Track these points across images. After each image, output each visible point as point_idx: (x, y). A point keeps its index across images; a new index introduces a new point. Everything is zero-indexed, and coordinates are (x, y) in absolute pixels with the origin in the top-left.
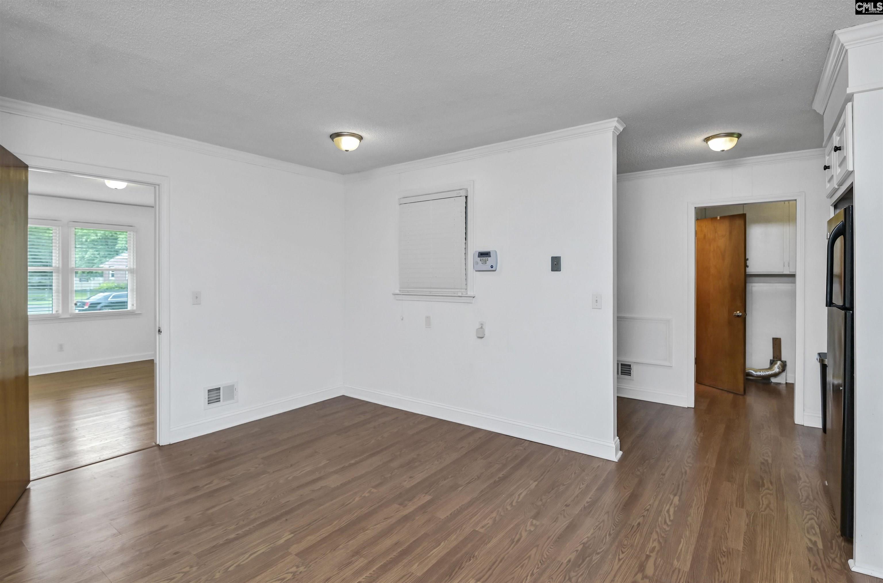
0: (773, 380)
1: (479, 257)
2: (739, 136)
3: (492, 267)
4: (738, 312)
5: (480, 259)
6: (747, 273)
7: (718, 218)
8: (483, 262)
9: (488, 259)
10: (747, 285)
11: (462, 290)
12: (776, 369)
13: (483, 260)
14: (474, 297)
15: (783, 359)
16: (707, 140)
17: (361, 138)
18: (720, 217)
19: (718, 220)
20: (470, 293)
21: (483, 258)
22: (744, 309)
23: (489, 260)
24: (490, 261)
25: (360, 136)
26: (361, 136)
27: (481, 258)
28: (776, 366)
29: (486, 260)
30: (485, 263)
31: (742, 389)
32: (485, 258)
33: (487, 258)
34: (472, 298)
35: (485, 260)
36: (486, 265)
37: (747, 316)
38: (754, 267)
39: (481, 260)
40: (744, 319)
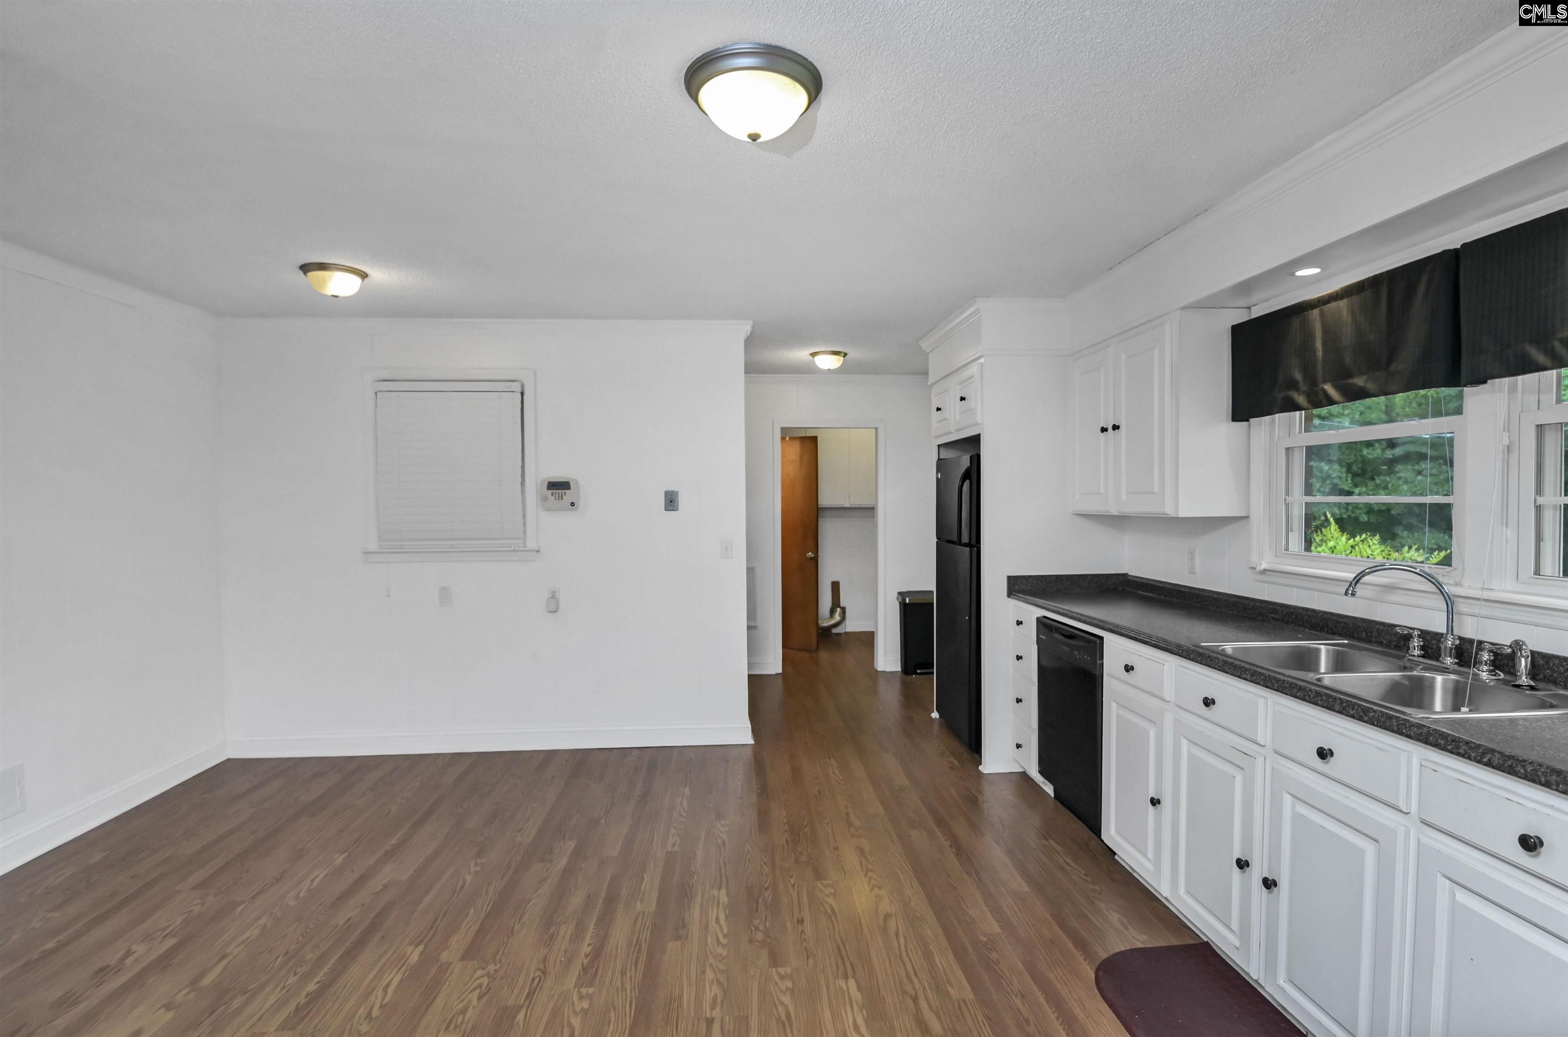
0: (834, 631)
1: (549, 488)
2: (846, 354)
3: (572, 504)
4: (810, 553)
5: (552, 492)
6: (819, 506)
7: (787, 439)
8: (557, 498)
9: (565, 492)
10: (819, 519)
11: (518, 541)
12: (837, 617)
13: (557, 493)
14: (538, 551)
15: (842, 605)
16: (814, 355)
17: (364, 276)
18: (789, 438)
19: (787, 441)
20: (531, 544)
21: (557, 491)
22: (816, 550)
23: (567, 493)
24: (569, 495)
25: (363, 274)
26: (365, 273)
27: (554, 491)
28: (837, 614)
29: (562, 495)
30: (560, 498)
31: (815, 645)
32: (560, 491)
33: (563, 491)
34: (535, 553)
35: (560, 494)
36: (562, 501)
37: (819, 558)
38: (825, 499)
39: (554, 494)
40: (815, 560)
